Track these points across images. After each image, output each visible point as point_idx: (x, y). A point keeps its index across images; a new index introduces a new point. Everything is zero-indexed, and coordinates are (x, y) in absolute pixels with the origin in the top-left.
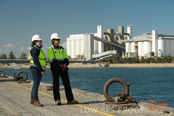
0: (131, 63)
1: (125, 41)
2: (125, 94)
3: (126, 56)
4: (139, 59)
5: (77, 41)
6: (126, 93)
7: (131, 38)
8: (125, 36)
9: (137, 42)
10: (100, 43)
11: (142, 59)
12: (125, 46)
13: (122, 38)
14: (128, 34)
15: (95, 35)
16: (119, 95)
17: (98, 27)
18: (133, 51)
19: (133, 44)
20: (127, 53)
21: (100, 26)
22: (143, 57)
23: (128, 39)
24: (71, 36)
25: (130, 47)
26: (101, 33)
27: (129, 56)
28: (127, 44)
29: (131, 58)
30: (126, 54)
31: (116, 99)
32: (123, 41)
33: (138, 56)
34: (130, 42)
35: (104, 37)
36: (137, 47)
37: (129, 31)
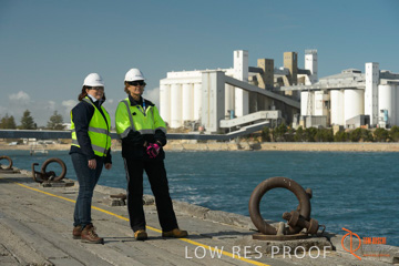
0: (312, 140)
1: (299, 88)
2: (300, 216)
3: (302, 123)
4: (332, 131)
7: (314, 81)
8: (299, 76)
9: (329, 90)
10: (239, 92)
11: (339, 133)
12: (300, 101)
13: (293, 80)
14: (307, 72)
15: (229, 72)
16: (287, 218)
17: (235, 53)
18: (319, 112)
19: (319, 96)
20: (305, 118)
21: (241, 52)
22: (341, 128)
23: (308, 83)
24: (169, 75)
25: (311, 102)
26: (241, 68)
27: (309, 125)
28: (304, 96)
29: (315, 129)
30: (301, 118)
32: (294, 88)
33: (330, 125)
34: (311, 90)
35: (250, 79)
36: (327, 103)
37: (309, 65)
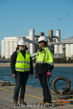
0: (59, 63)
1: (53, 43)
3: (55, 56)
4: (66, 59)
5: (11, 43)
6: (68, 87)
7: (59, 40)
8: (54, 39)
9: (65, 44)
10: (31, 45)
11: (68, 60)
12: (54, 48)
13: (51, 40)
14: (57, 37)
15: (27, 38)
17: (30, 30)
18: (61, 52)
19: (61, 47)
20: (56, 54)
21: (32, 30)
22: (70, 58)
23: (57, 41)
25: (58, 48)
26: (32, 36)
27: (57, 57)
28: (56, 46)
29: (60, 59)
30: (55, 55)
31: (61, 91)
32: (52, 43)
33: (65, 57)
34: (58, 44)
35: (35, 40)
36: (64, 49)
37: (57, 35)
